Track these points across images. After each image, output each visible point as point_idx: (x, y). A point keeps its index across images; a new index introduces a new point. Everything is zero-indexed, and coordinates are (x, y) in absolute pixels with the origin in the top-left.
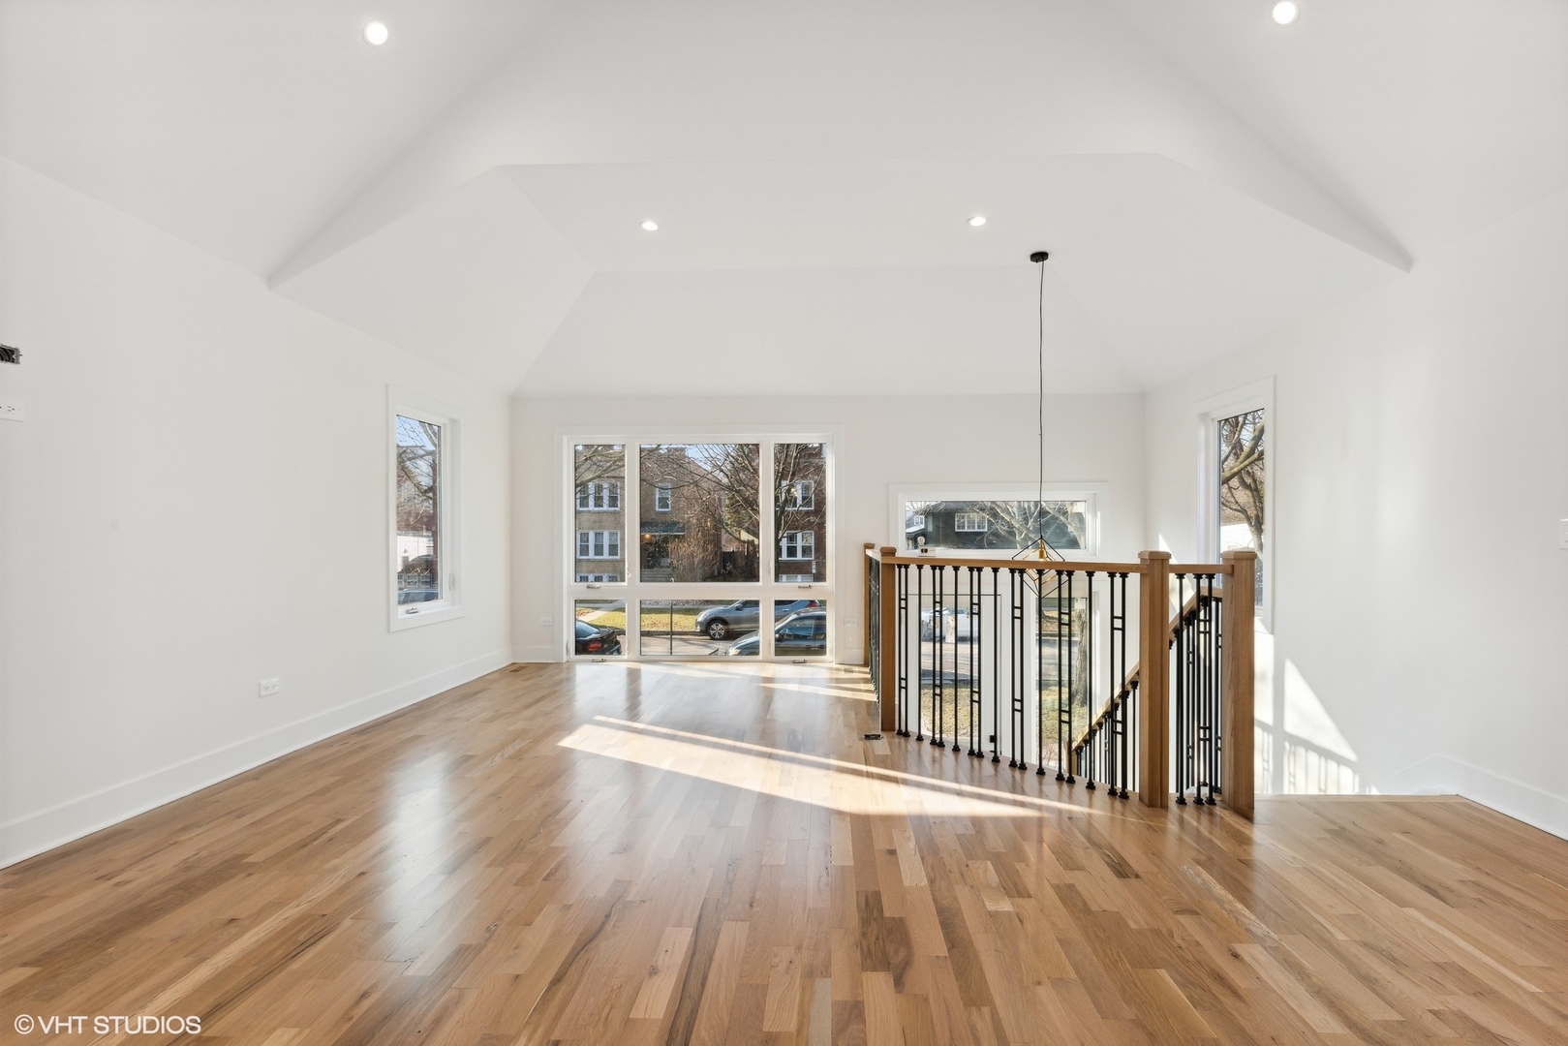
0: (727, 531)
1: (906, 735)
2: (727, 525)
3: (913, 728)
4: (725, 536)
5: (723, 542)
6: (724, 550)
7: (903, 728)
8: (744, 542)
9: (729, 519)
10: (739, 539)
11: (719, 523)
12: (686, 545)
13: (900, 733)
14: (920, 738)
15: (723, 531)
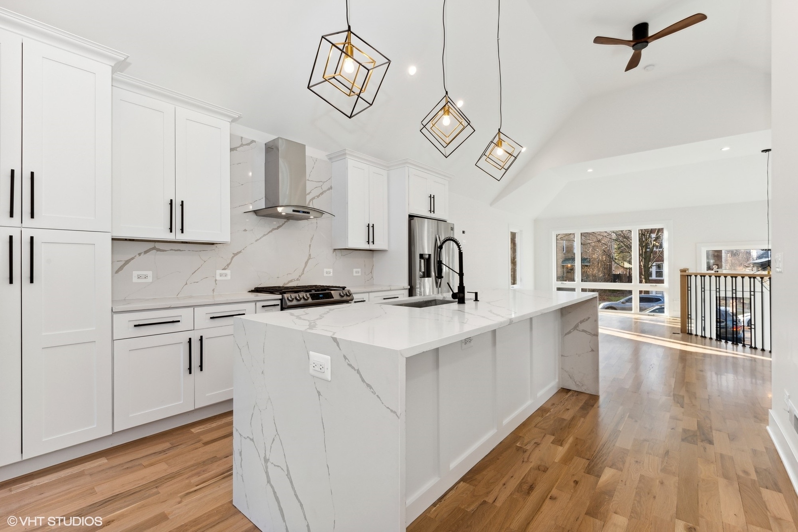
0: (615, 262)
1: (691, 334)
2: (616, 259)
3: (694, 333)
4: (614, 266)
5: (613, 269)
6: (614, 273)
7: (690, 332)
8: (627, 269)
9: (617, 256)
10: (623, 267)
11: (611, 259)
12: (592, 270)
13: (688, 333)
14: (696, 335)
15: (613, 263)
